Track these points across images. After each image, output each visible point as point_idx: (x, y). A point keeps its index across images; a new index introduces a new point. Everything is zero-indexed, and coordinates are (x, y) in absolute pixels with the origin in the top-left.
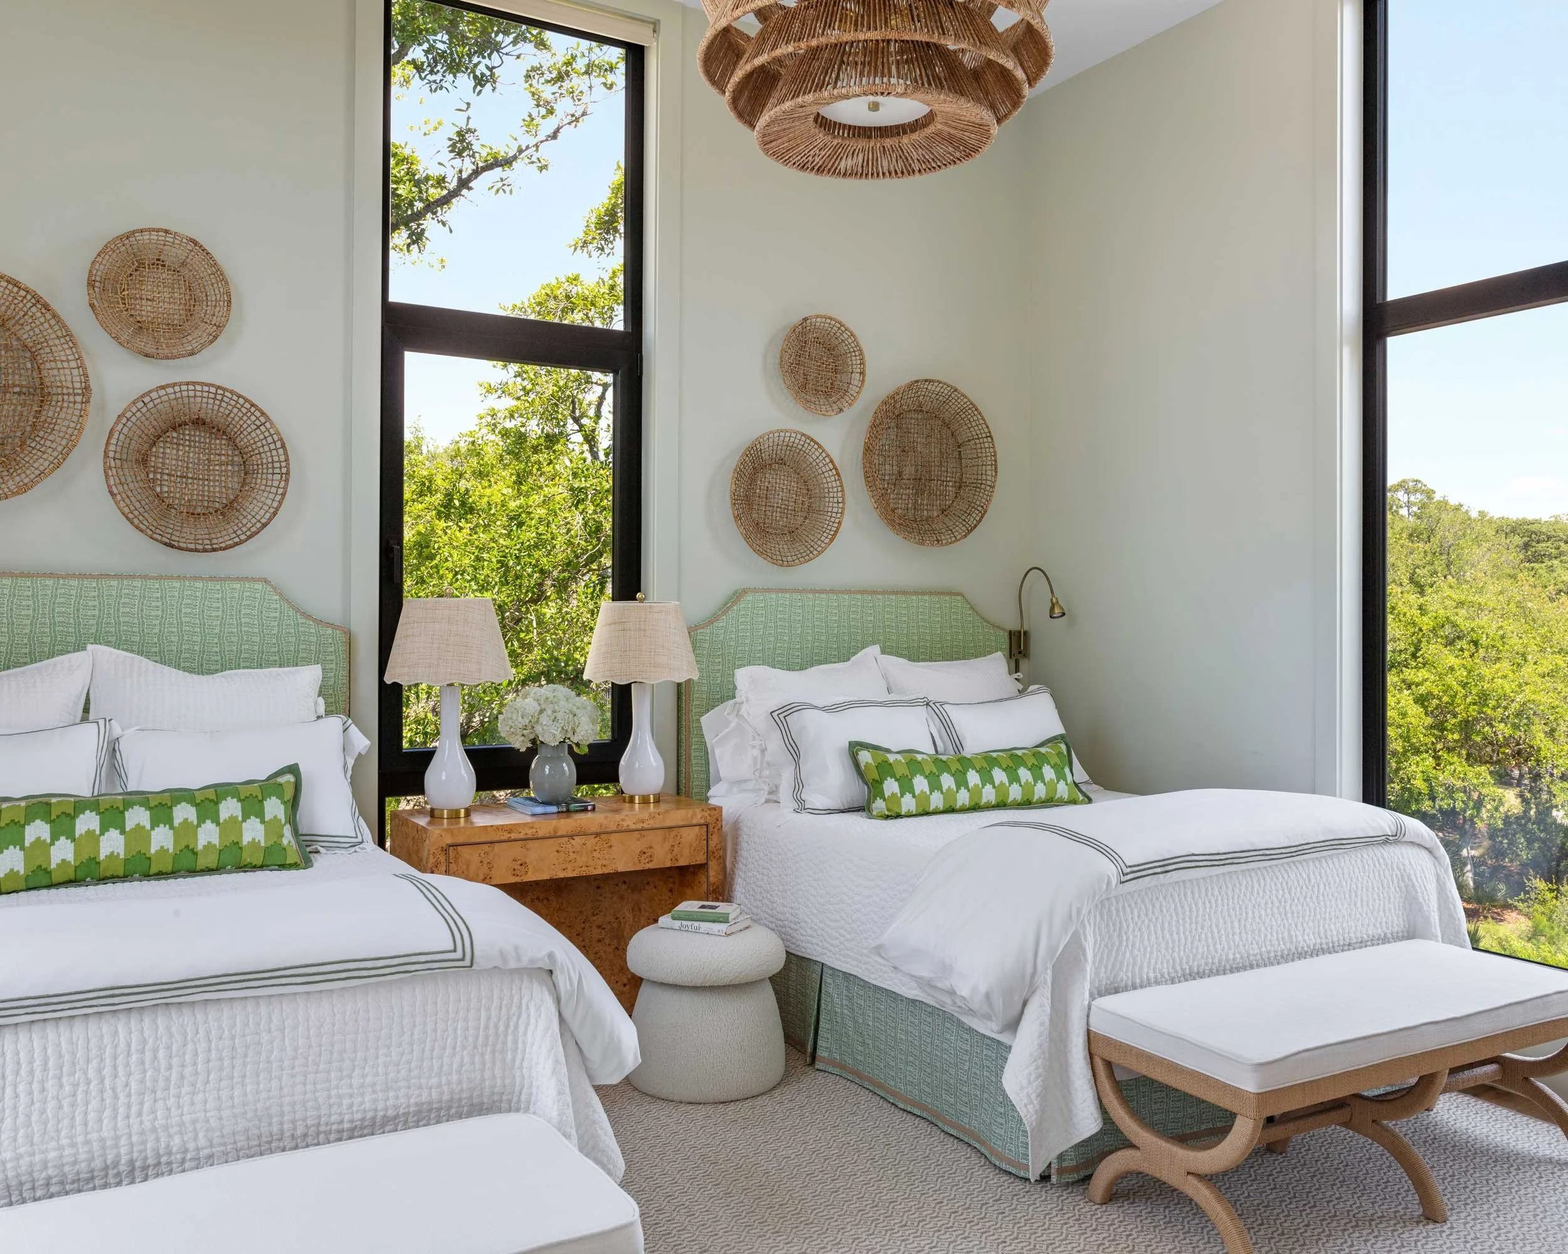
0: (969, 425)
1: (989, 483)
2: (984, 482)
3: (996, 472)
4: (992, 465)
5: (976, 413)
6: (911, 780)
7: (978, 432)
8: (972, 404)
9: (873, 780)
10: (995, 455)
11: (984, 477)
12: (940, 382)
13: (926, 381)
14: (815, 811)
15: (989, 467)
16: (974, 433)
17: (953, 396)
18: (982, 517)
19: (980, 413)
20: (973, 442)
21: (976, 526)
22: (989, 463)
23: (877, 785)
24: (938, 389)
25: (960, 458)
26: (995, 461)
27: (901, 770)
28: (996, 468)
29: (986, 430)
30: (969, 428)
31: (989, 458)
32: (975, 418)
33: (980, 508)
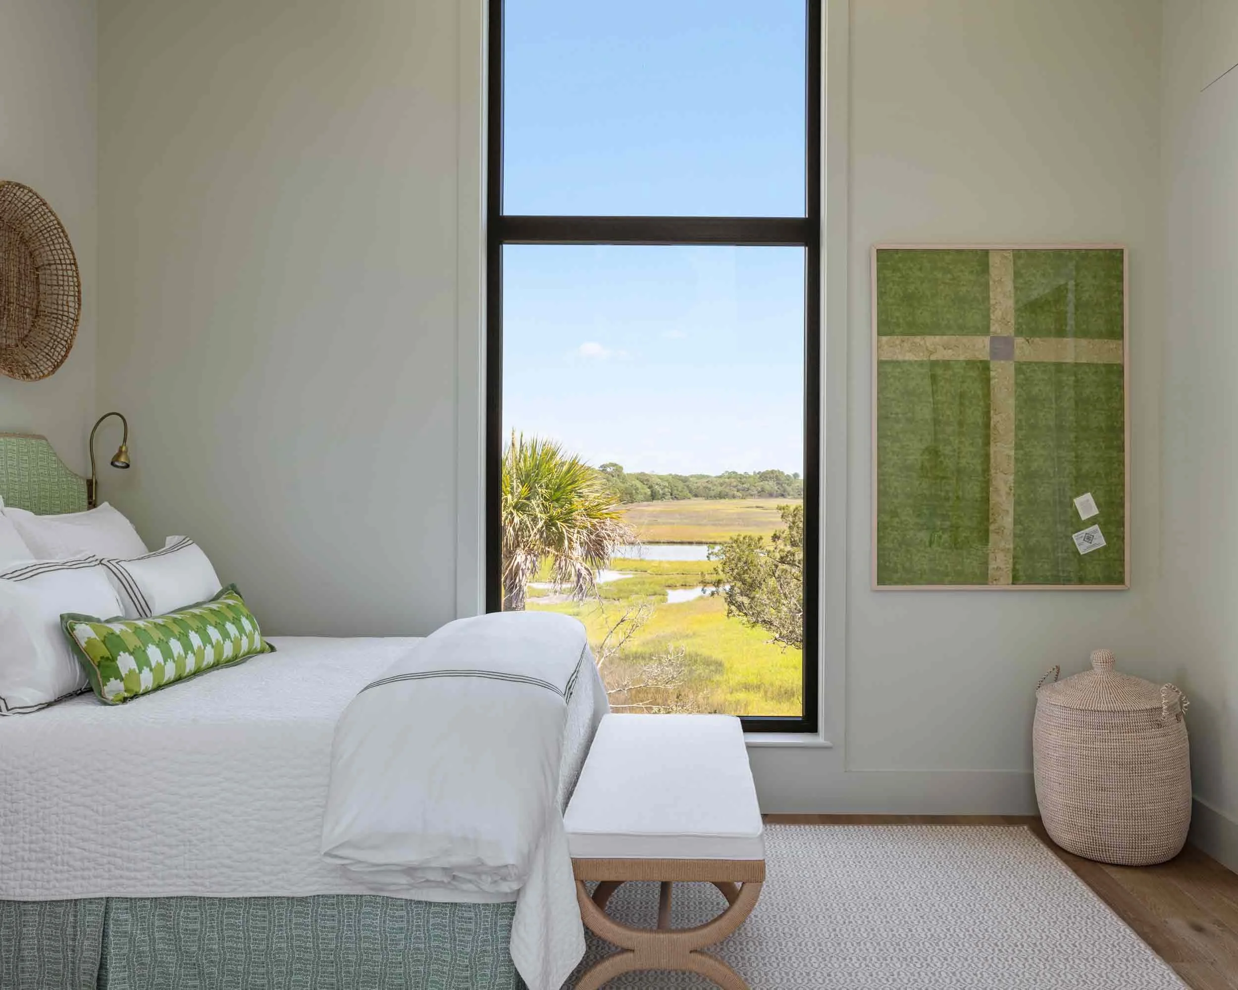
0: (52, 248)
1: (72, 316)
2: (66, 314)
3: (79, 305)
4: (74, 296)
5: (62, 234)
6: (144, 651)
7: (62, 257)
8: (59, 223)
9: (102, 658)
10: (79, 286)
11: (66, 308)
12: (30, 191)
13: (17, 185)
14: (24, 710)
15: (71, 298)
16: (56, 257)
17: (40, 210)
18: (67, 352)
19: (66, 236)
20: (54, 267)
21: (62, 362)
22: (72, 293)
23: (108, 663)
24: (26, 198)
25: (38, 283)
26: (79, 292)
27: (132, 641)
28: (79, 300)
29: (71, 257)
30: (51, 250)
31: (72, 288)
32: (60, 241)
33: (64, 343)
